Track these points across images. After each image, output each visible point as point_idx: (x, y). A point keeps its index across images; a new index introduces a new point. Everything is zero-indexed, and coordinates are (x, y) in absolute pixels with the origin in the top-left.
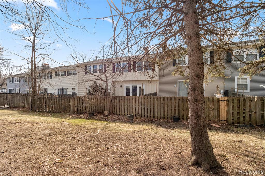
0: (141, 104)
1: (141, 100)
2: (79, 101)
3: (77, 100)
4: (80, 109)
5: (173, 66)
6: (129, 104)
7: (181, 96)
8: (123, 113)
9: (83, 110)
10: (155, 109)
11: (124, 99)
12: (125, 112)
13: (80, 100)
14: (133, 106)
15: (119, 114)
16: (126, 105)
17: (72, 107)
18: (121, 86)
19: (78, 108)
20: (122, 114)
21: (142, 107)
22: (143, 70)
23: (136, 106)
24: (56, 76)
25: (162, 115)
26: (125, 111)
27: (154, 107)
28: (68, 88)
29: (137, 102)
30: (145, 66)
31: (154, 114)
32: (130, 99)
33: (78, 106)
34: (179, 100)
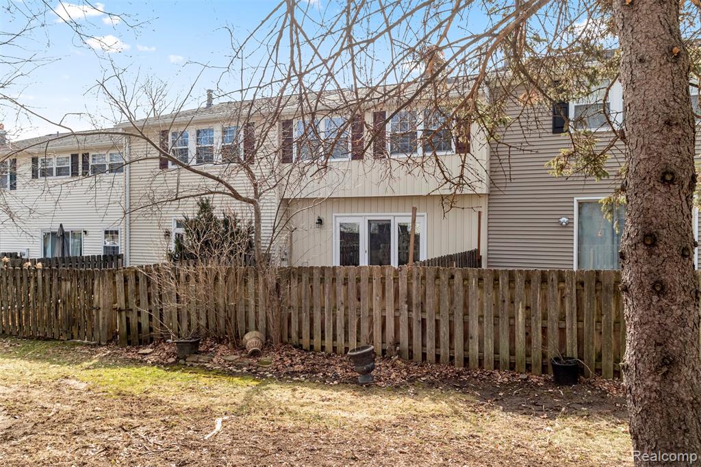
0: (409, 302)
1: (409, 284)
2: (133, 287)
3: (126, 281)
4: (139, 324)
5: (554, 132)
6: (353, 302)
7: (589, 267)
8: (328, 343)
9: (151, 329)
10: (470, 329)
11: (334, 280)
12: (335, 339)
13: (137, 285)
14: (371, 310)
15: (312, 347)
16: (342, 309)
17: (104, 313)
18: (320, 222)
19: (128, 319)
20: (323, 348)
21: (414, 314)
22: (416, 151)
23: (384, 310)
24: (35, 176)
25: (504, 354)
26: (338, 333)
27: (466, 314)
28: (85, 232)
29: (390, 294)
30: (426, 132)
31: (466, 350)
32: (358, 280)
33: (128, 310)
34: (582, 284)
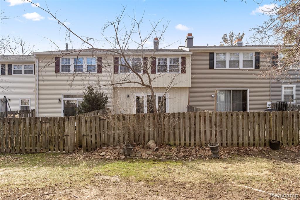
0: (216, 125)
1: (216, 118)
2: (89, 124)
3: (86, 122)
4: (91, 141)
5: (210, 68)
6: (192, 126)
8: (182, 142)
9: (96, 143)
10: (239, 133)
11: (184, 118)
12: (185, 140)
13: (91, 123)
14: (200, 128)
15: (175, 144)
16: (188, 128)
17: (71, 138)
18: (128, 96)
19: (87, 139)
20: (180, 144)
21: (218, 129)
23: (205, 128)
25: (252, 141)
26: (186, 138)
27: (238, 128)
28: (10, 100)
29: (208, 122)
31: (238, 140)
32: (195, 117)
33: (87, 135)
